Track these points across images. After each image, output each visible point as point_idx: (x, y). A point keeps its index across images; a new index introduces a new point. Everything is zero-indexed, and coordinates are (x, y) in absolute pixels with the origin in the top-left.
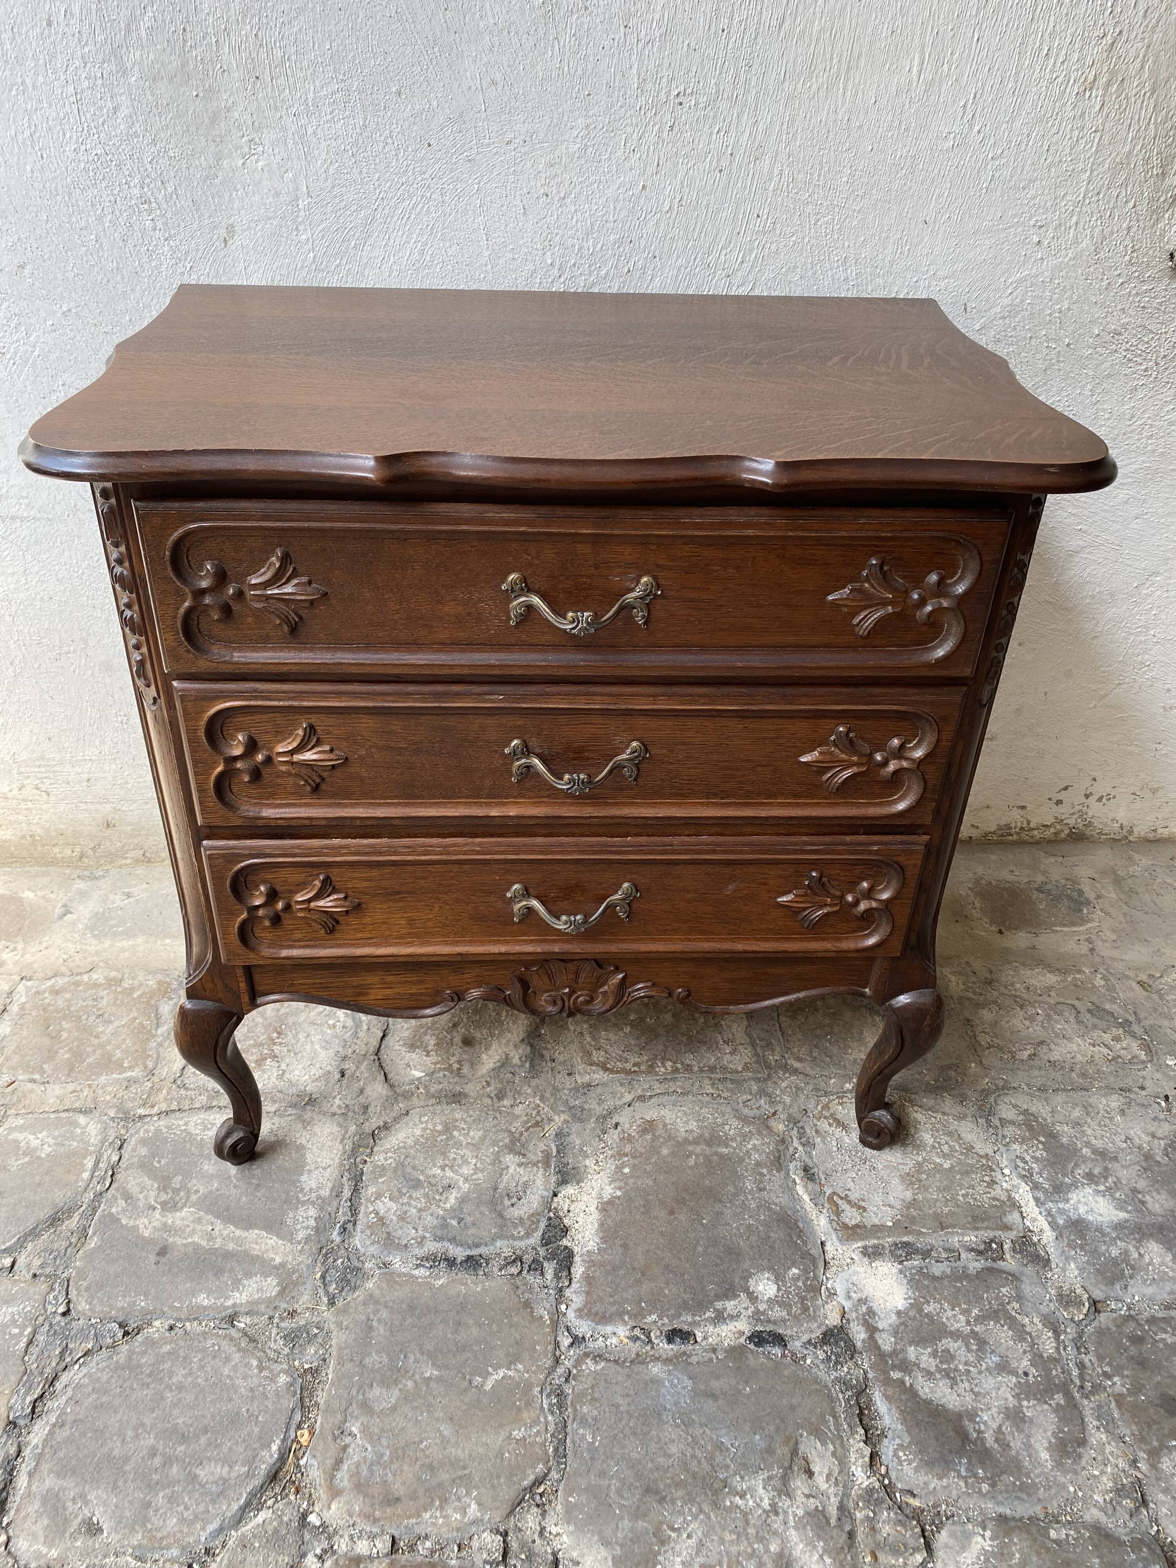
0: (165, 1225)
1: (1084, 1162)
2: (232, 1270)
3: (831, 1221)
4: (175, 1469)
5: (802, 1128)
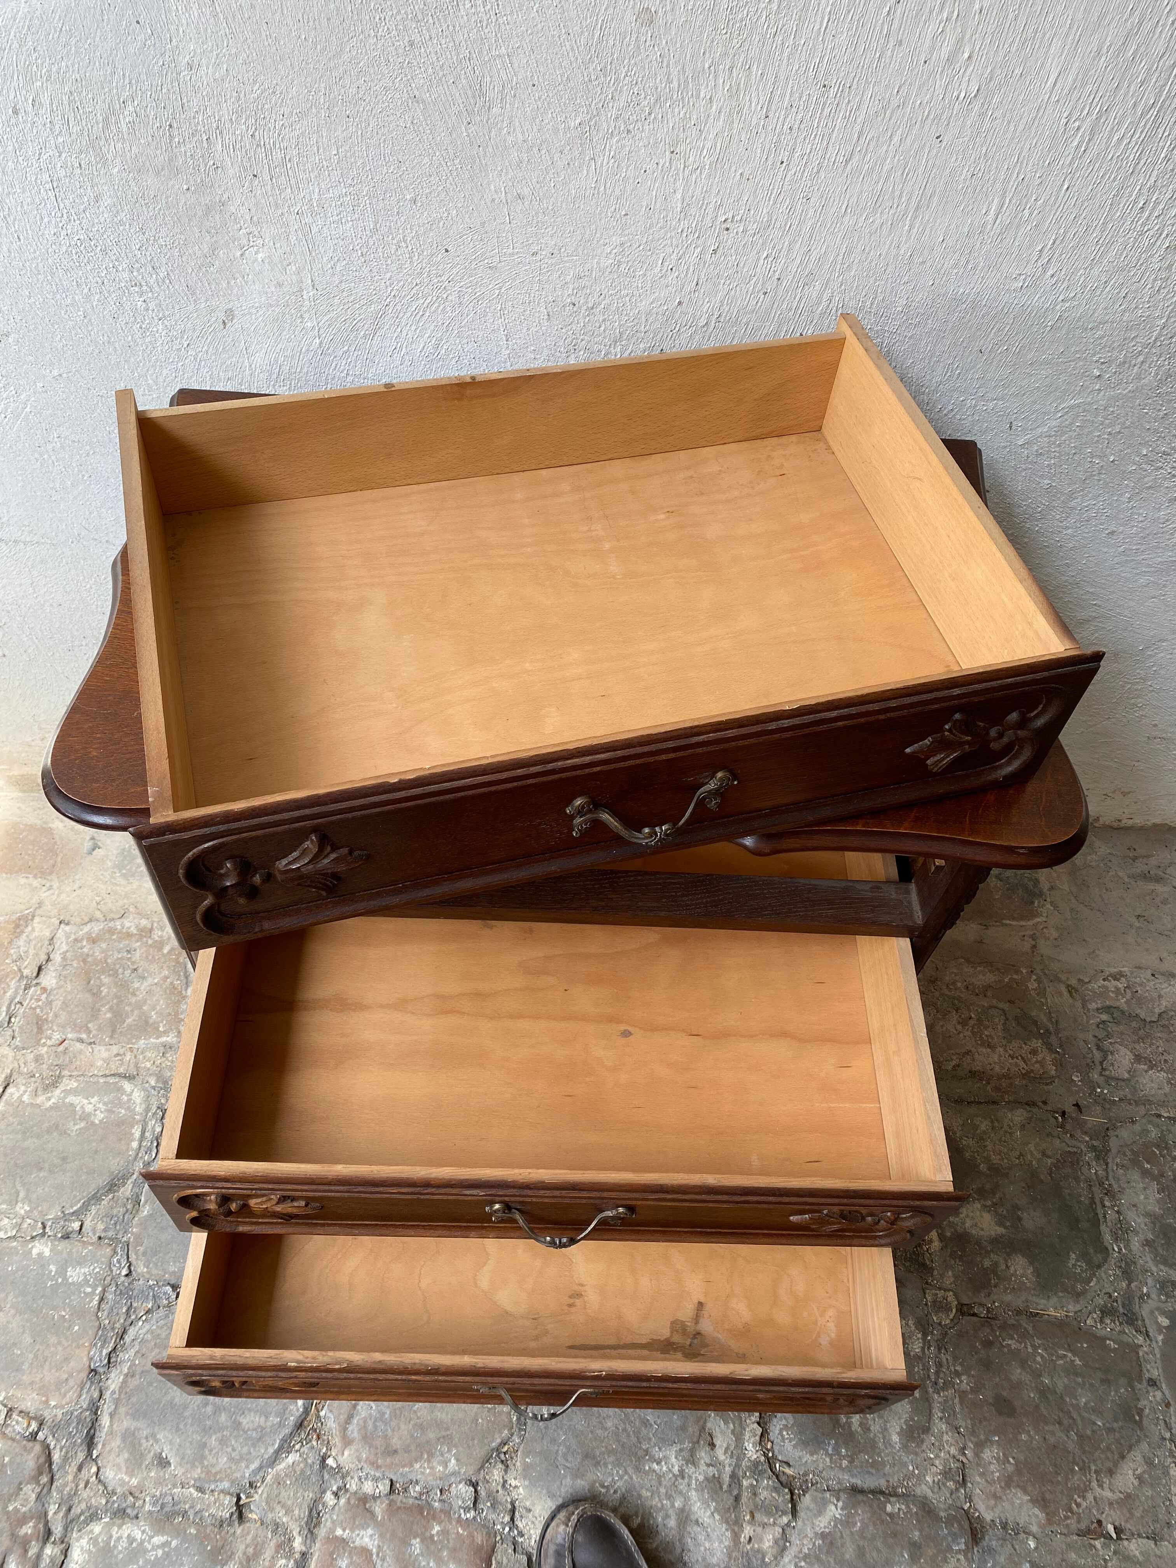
4: (223, 1417)
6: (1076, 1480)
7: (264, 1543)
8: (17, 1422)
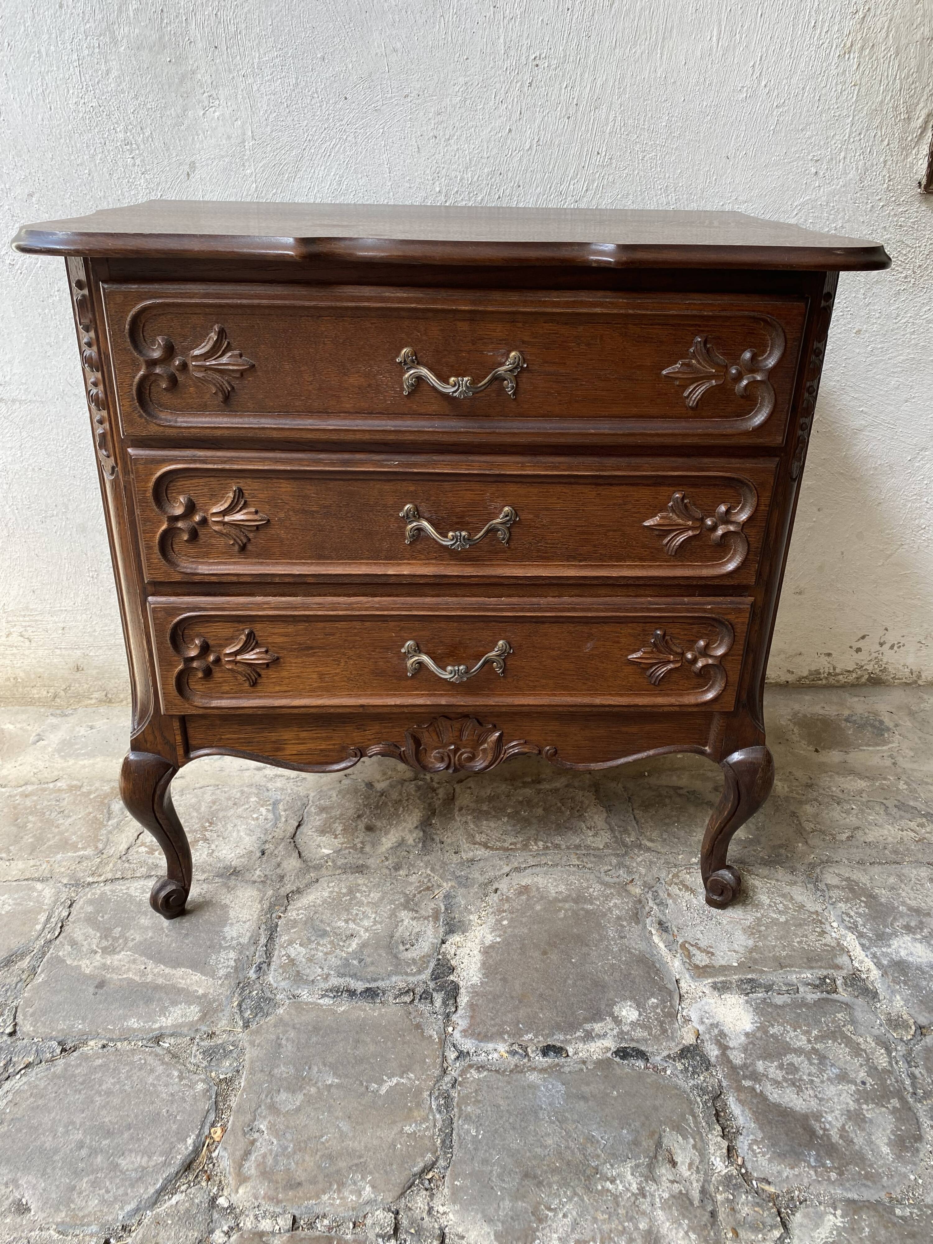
0: (104, 965)
1: (901, 917)
2: (160, 999)
3: (684, 963)
4: (99, 1159)
5: (656, 892)
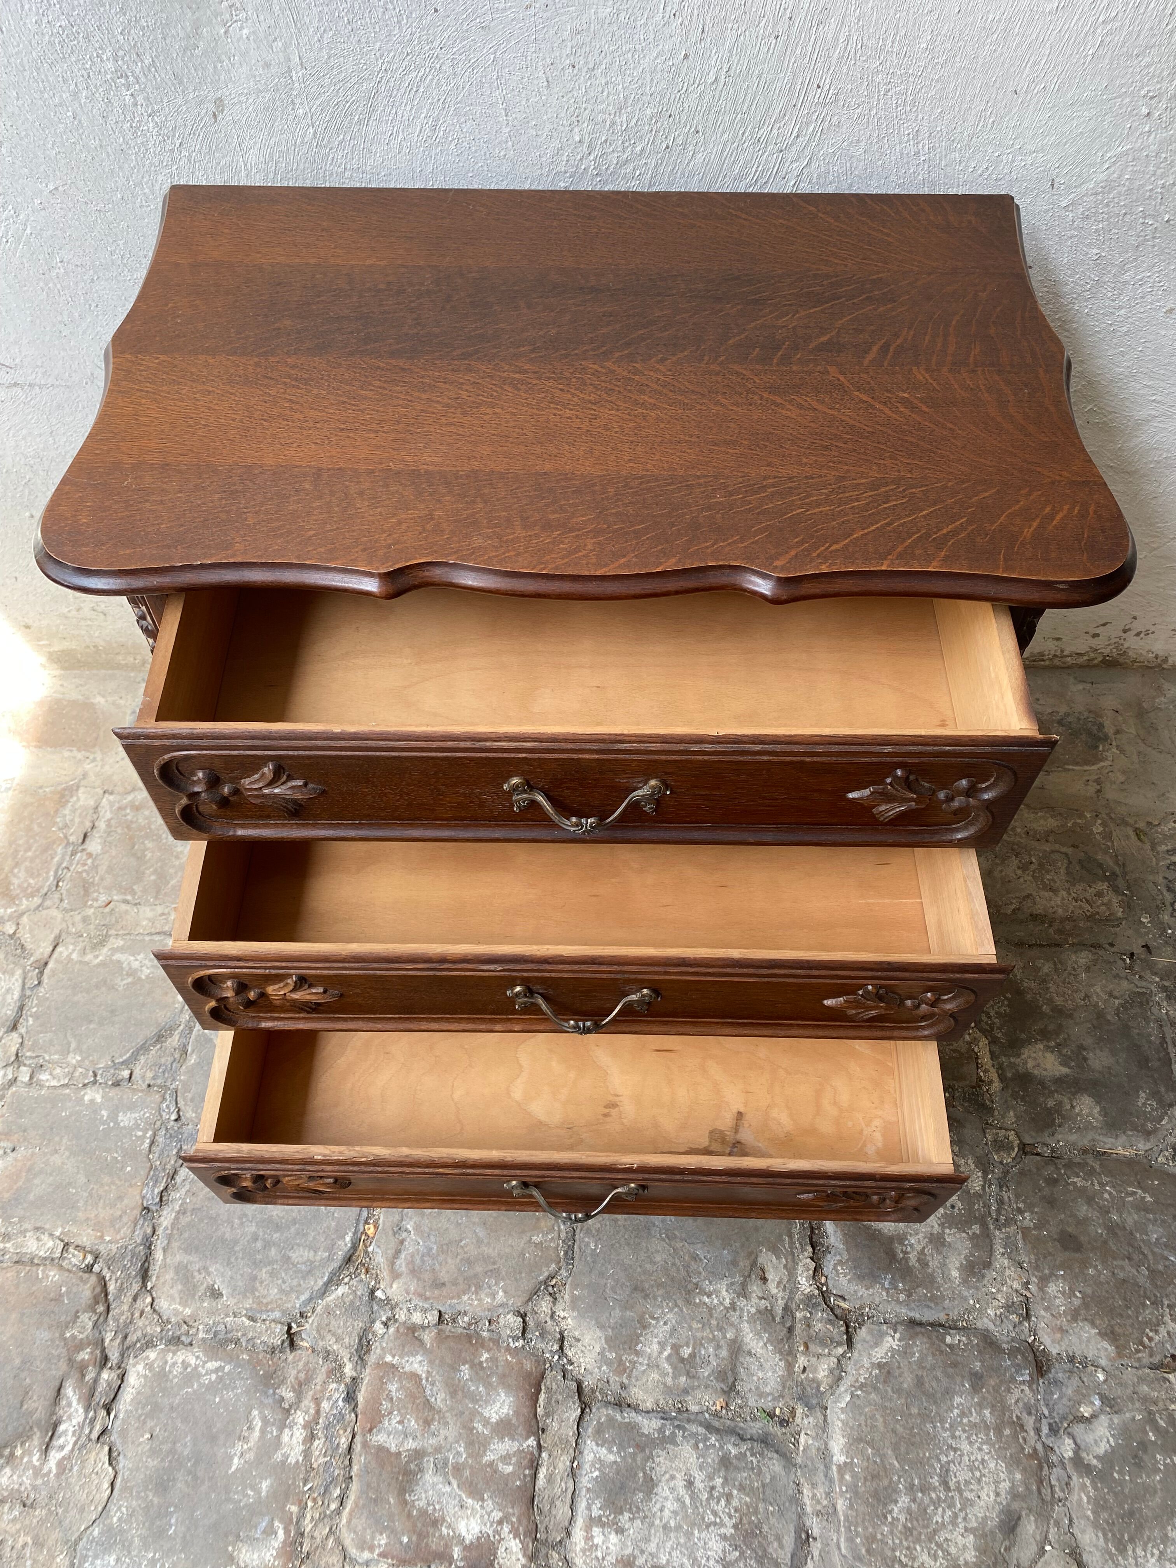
1: (1042, 1018)
4: (273, 1251)
6: (1147, 1314)
7: (315, 1369)
8: (74, 1256)
